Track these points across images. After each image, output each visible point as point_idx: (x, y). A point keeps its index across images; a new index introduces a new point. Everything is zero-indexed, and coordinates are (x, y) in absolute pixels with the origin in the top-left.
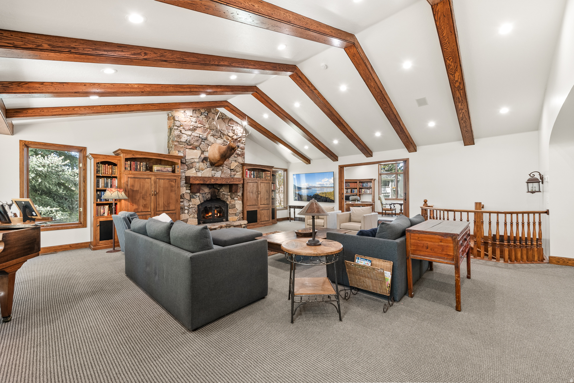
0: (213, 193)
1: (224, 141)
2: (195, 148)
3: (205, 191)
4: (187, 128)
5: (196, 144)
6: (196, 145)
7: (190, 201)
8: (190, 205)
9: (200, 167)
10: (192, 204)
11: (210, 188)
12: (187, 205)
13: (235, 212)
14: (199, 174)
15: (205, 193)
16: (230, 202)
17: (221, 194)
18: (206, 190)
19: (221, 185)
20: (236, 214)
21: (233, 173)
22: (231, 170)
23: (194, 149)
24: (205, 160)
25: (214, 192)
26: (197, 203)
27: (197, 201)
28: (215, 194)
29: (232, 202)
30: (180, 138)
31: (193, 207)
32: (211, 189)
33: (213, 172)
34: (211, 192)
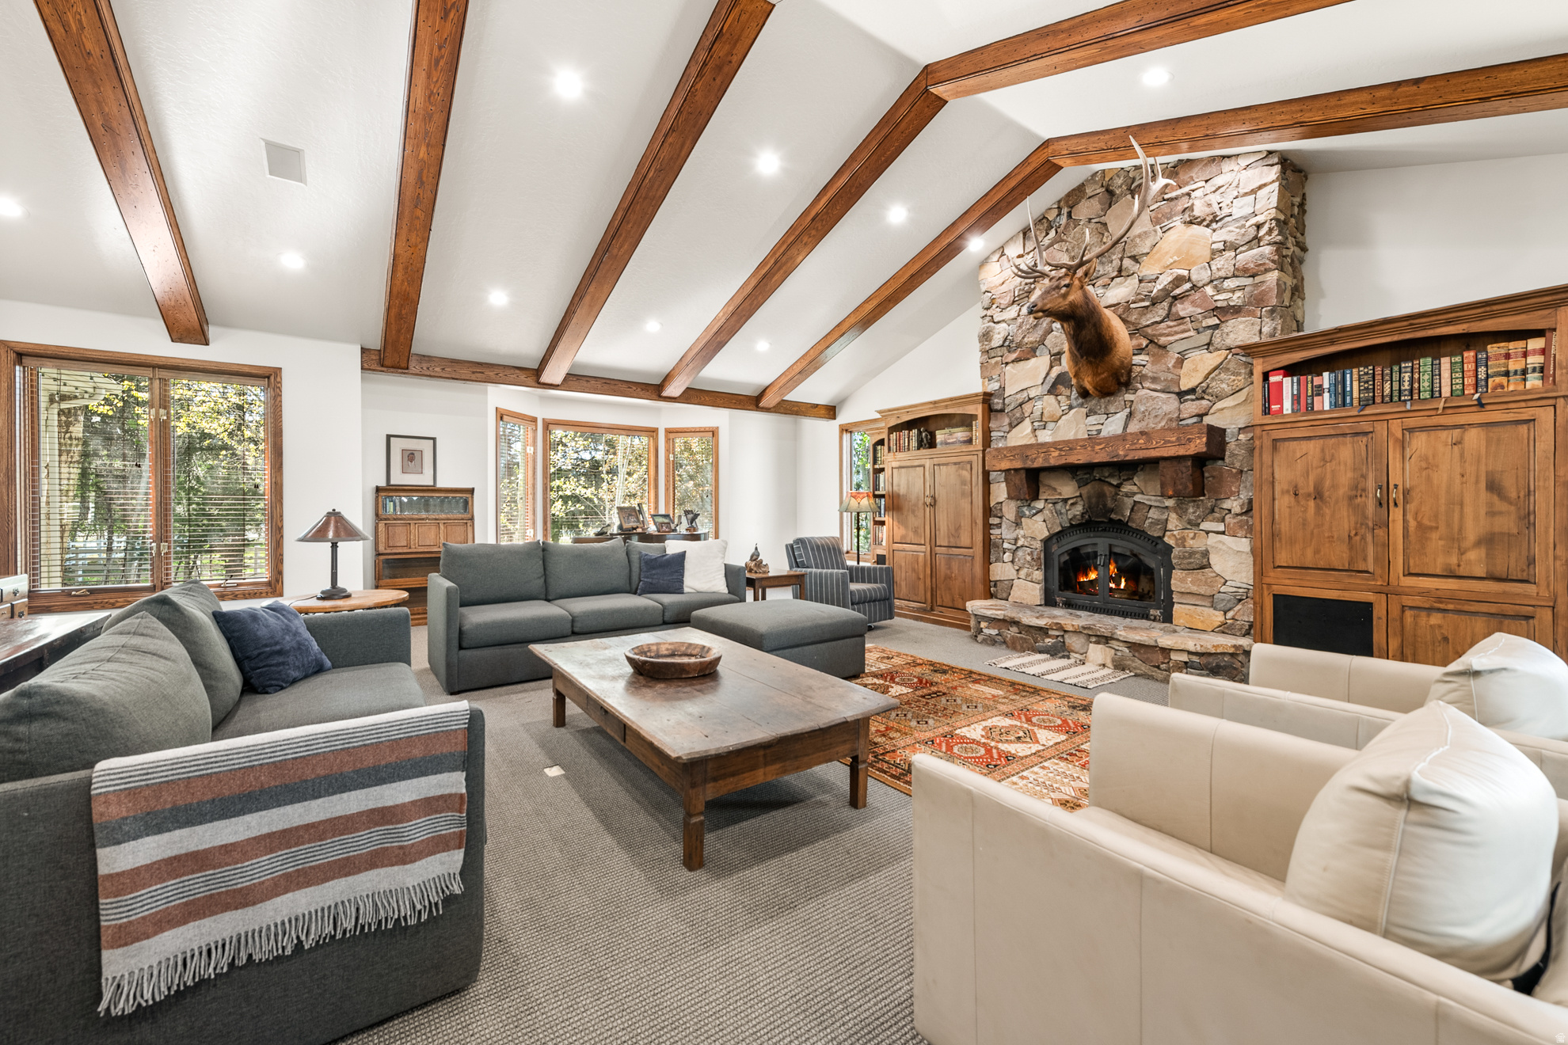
0: (1094, 500)
1: (1141, 281)
2: (1032, 352)
3: (1060, 494)
4: (1005, 302)
5: (1032, 338)
6: (1032, 343)
7: (1018, 524)
8: (1016, 540)
9: (1045, 412)
10: (1024, 537)
11: (1082, 484)
12: (1008, 537)
13: (1209, 592)
14: (1045, 437)
15: (1065, 501)
16: (1182, 541)
17: (1129, 502)
18: (1067, 489)
19: (1128, 468)
20: (1212, 601)
21: (1191, 407)
22: (1181, 395)
23: (1028, 359)
24: (1063, 384)
25: (1101, 496)
26: (1037, 532)
27: (1038, 527)
28: (1105, 505)
29: (1190, 542)
30: (990, 341)
31: (1026, 544)
32: (1089, 486)
33: (1092, 419)
34: (1089, 498)
